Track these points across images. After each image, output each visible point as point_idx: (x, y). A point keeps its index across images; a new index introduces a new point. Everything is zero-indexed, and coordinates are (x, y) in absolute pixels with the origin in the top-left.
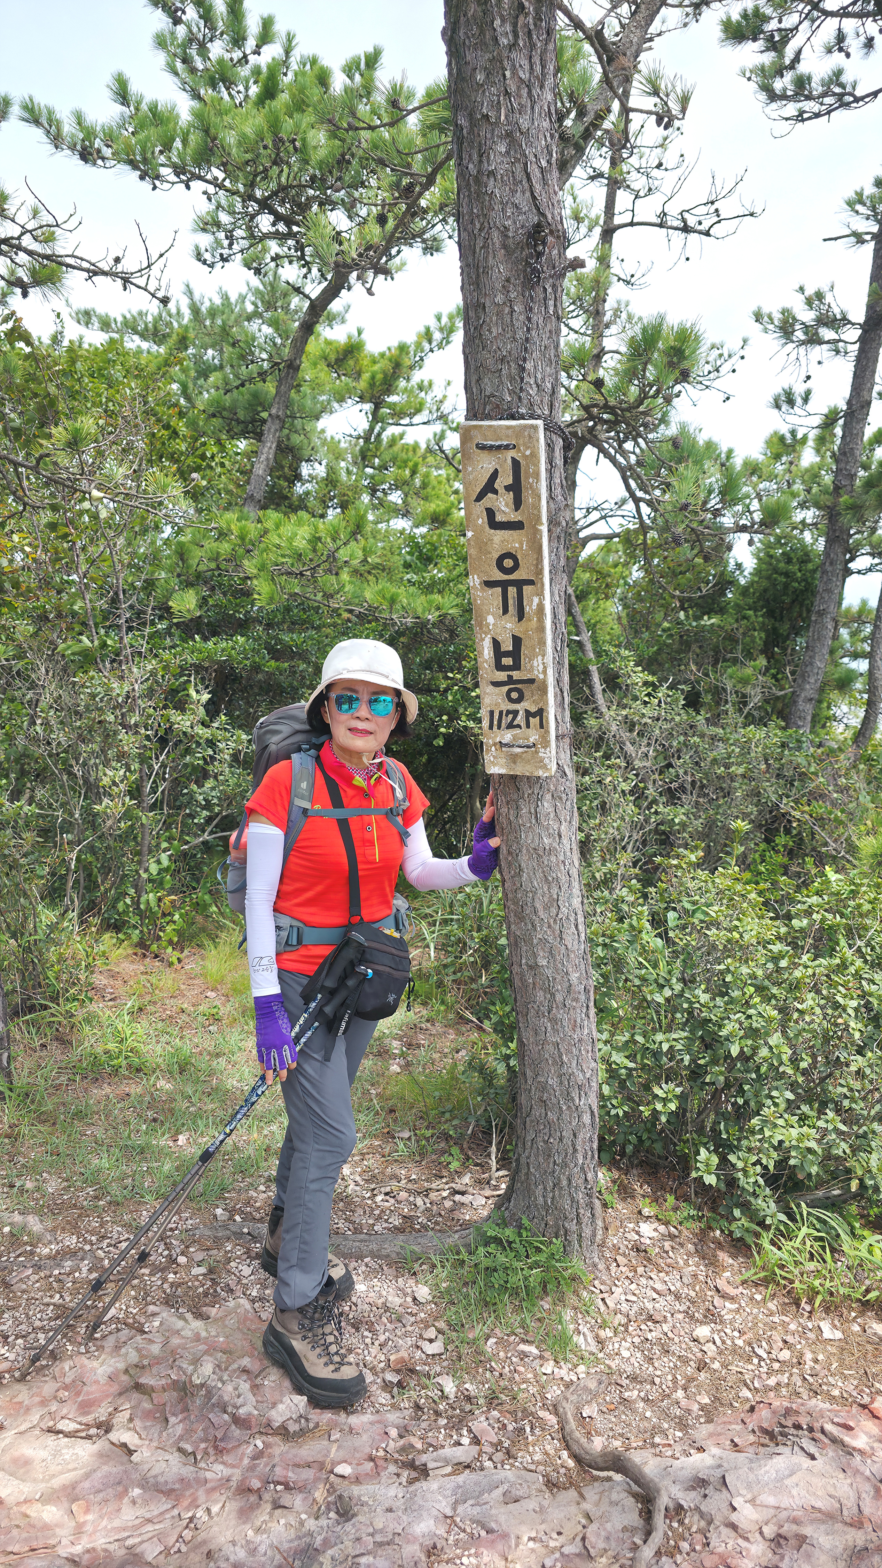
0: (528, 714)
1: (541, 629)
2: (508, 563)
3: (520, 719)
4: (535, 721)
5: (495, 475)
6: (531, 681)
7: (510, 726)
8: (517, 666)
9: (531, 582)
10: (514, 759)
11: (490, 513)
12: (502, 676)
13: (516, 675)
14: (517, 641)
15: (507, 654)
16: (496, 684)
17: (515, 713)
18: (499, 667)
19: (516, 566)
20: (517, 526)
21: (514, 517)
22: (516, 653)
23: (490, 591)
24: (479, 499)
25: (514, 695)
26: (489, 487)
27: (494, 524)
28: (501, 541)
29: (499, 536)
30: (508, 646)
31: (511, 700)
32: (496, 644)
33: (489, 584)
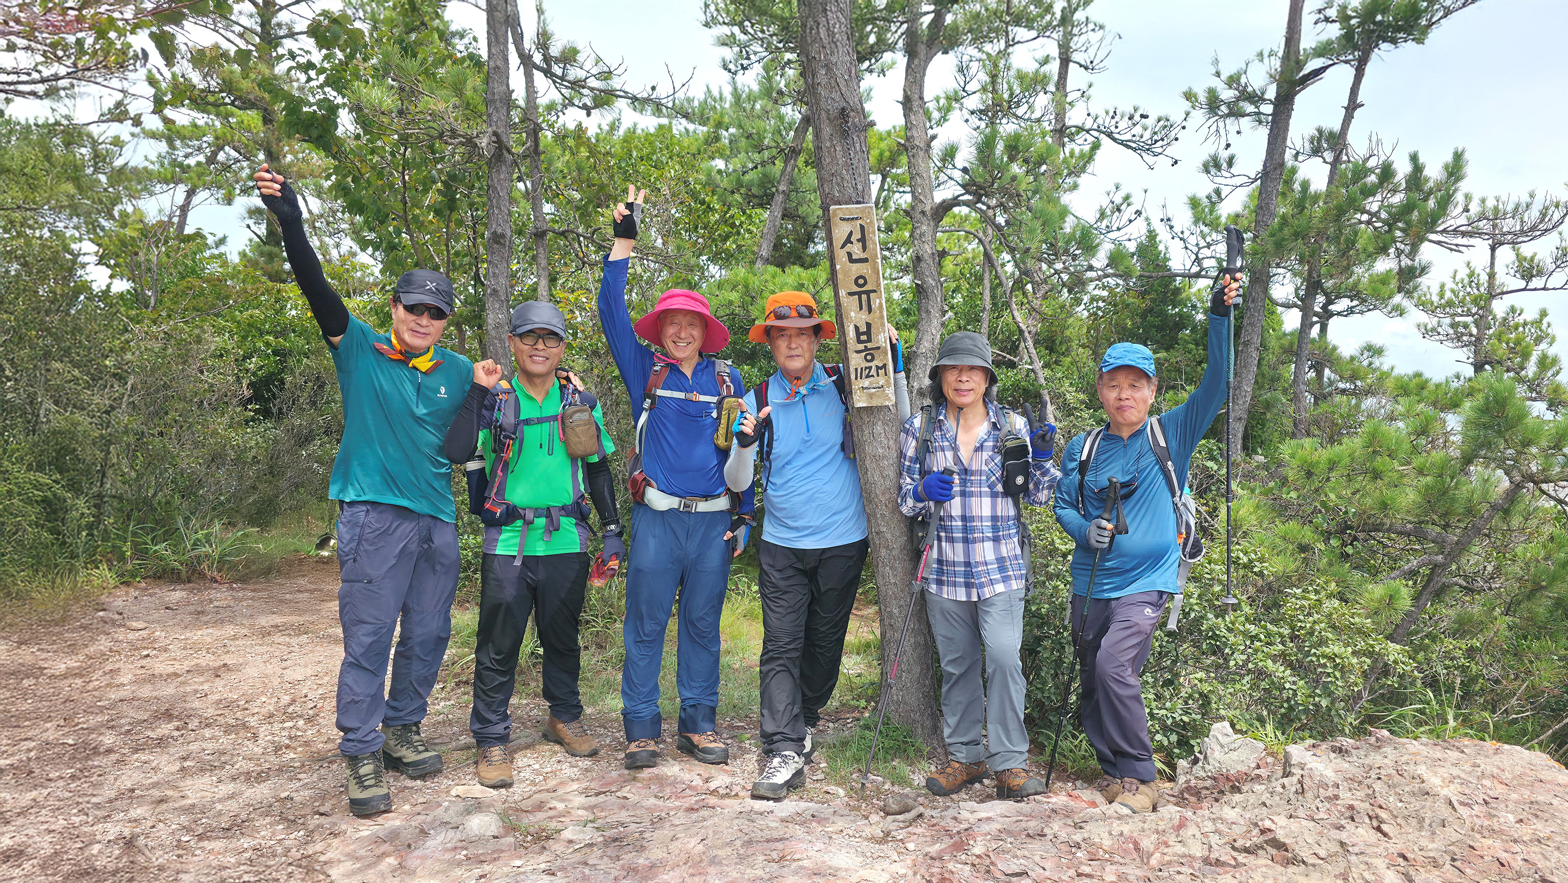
0: (878, 368)
1: (882, 317)
2: (861, 281)
3: (873, 372)
4: (881, 372)
5: (851, 234)
6: (878, 348)
7: (868, 376)
8: (869, 340)
9: (875, 291)
10: (871, 396)
11: (849, 254)
12: (861, 347)
13: (869, 345)
14: (869, 325)
15: (863, 333)
16: (858, 352)
17: (870, 368)
18: (859, 341)
19: (866, 283)
20: (865, 260)
21: (863, 256)
22: (868, 333)
23: (851, 298)
24: (843, 247)
25: (869, 357)
26: (848, 241)
27: (852, 260)
28: (856, 269)
29: (855, 266)
30: (863, 329)
31: (867, 361)
32: (857, 328)
33: (851, 294)
